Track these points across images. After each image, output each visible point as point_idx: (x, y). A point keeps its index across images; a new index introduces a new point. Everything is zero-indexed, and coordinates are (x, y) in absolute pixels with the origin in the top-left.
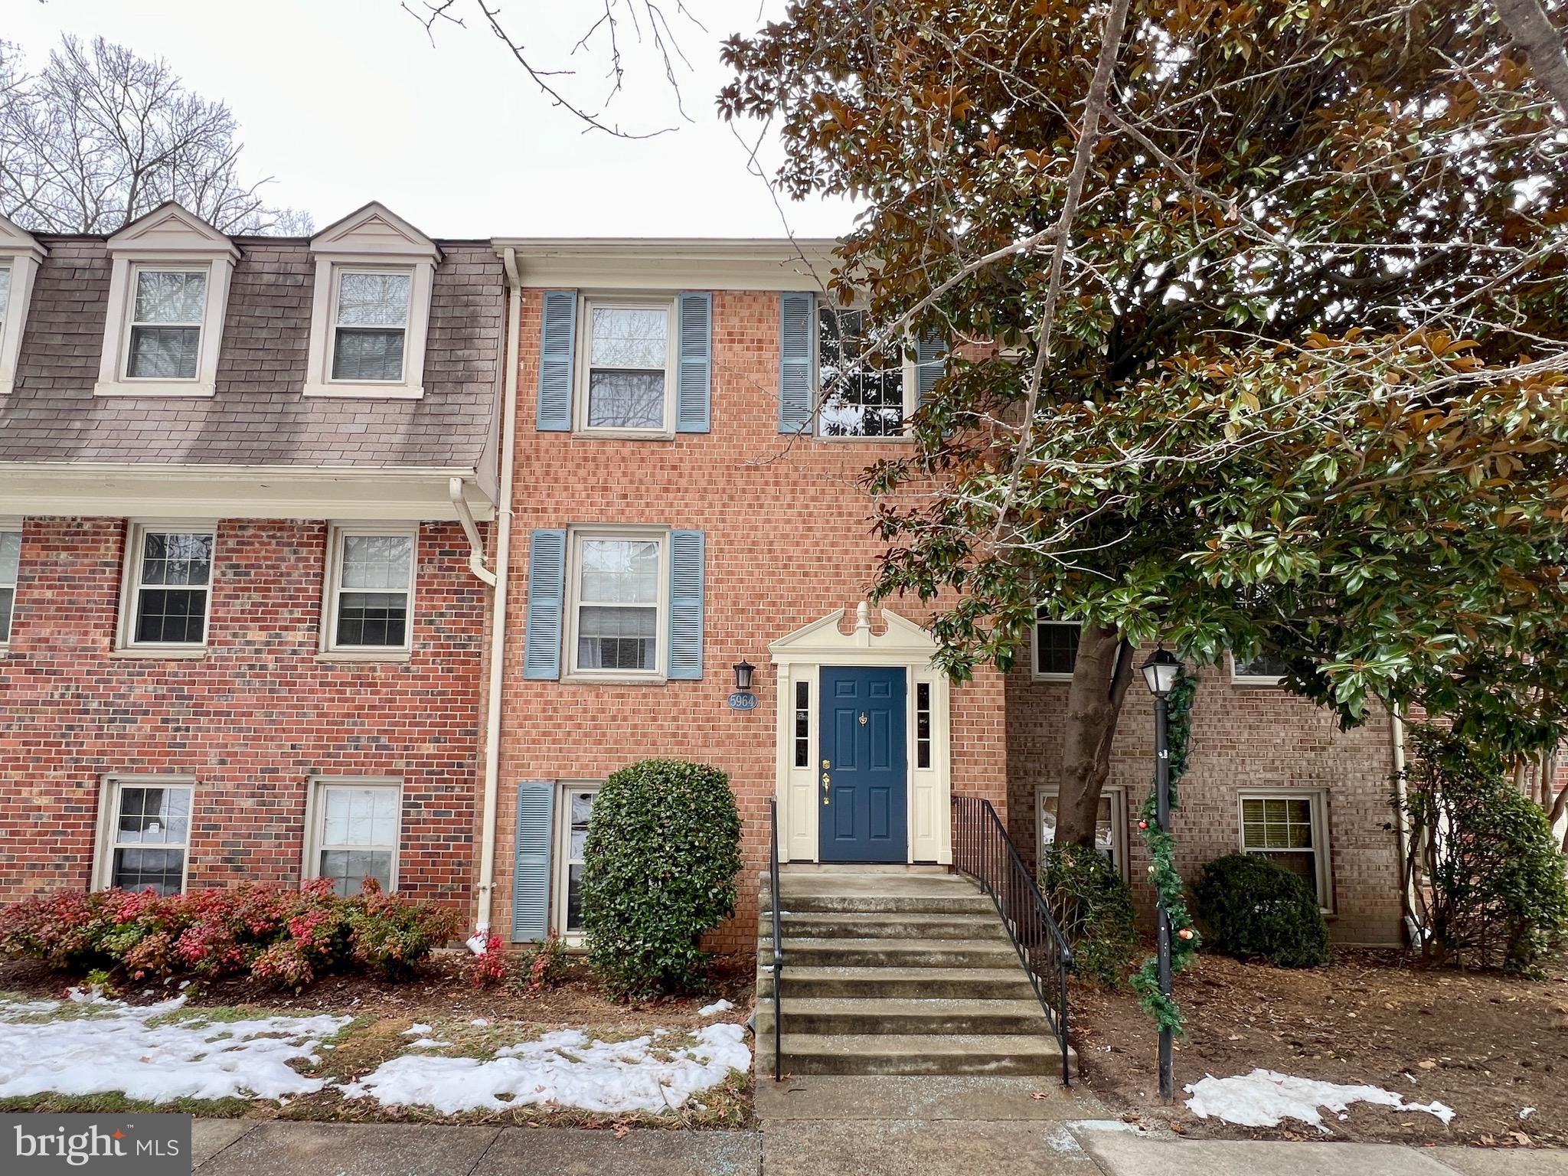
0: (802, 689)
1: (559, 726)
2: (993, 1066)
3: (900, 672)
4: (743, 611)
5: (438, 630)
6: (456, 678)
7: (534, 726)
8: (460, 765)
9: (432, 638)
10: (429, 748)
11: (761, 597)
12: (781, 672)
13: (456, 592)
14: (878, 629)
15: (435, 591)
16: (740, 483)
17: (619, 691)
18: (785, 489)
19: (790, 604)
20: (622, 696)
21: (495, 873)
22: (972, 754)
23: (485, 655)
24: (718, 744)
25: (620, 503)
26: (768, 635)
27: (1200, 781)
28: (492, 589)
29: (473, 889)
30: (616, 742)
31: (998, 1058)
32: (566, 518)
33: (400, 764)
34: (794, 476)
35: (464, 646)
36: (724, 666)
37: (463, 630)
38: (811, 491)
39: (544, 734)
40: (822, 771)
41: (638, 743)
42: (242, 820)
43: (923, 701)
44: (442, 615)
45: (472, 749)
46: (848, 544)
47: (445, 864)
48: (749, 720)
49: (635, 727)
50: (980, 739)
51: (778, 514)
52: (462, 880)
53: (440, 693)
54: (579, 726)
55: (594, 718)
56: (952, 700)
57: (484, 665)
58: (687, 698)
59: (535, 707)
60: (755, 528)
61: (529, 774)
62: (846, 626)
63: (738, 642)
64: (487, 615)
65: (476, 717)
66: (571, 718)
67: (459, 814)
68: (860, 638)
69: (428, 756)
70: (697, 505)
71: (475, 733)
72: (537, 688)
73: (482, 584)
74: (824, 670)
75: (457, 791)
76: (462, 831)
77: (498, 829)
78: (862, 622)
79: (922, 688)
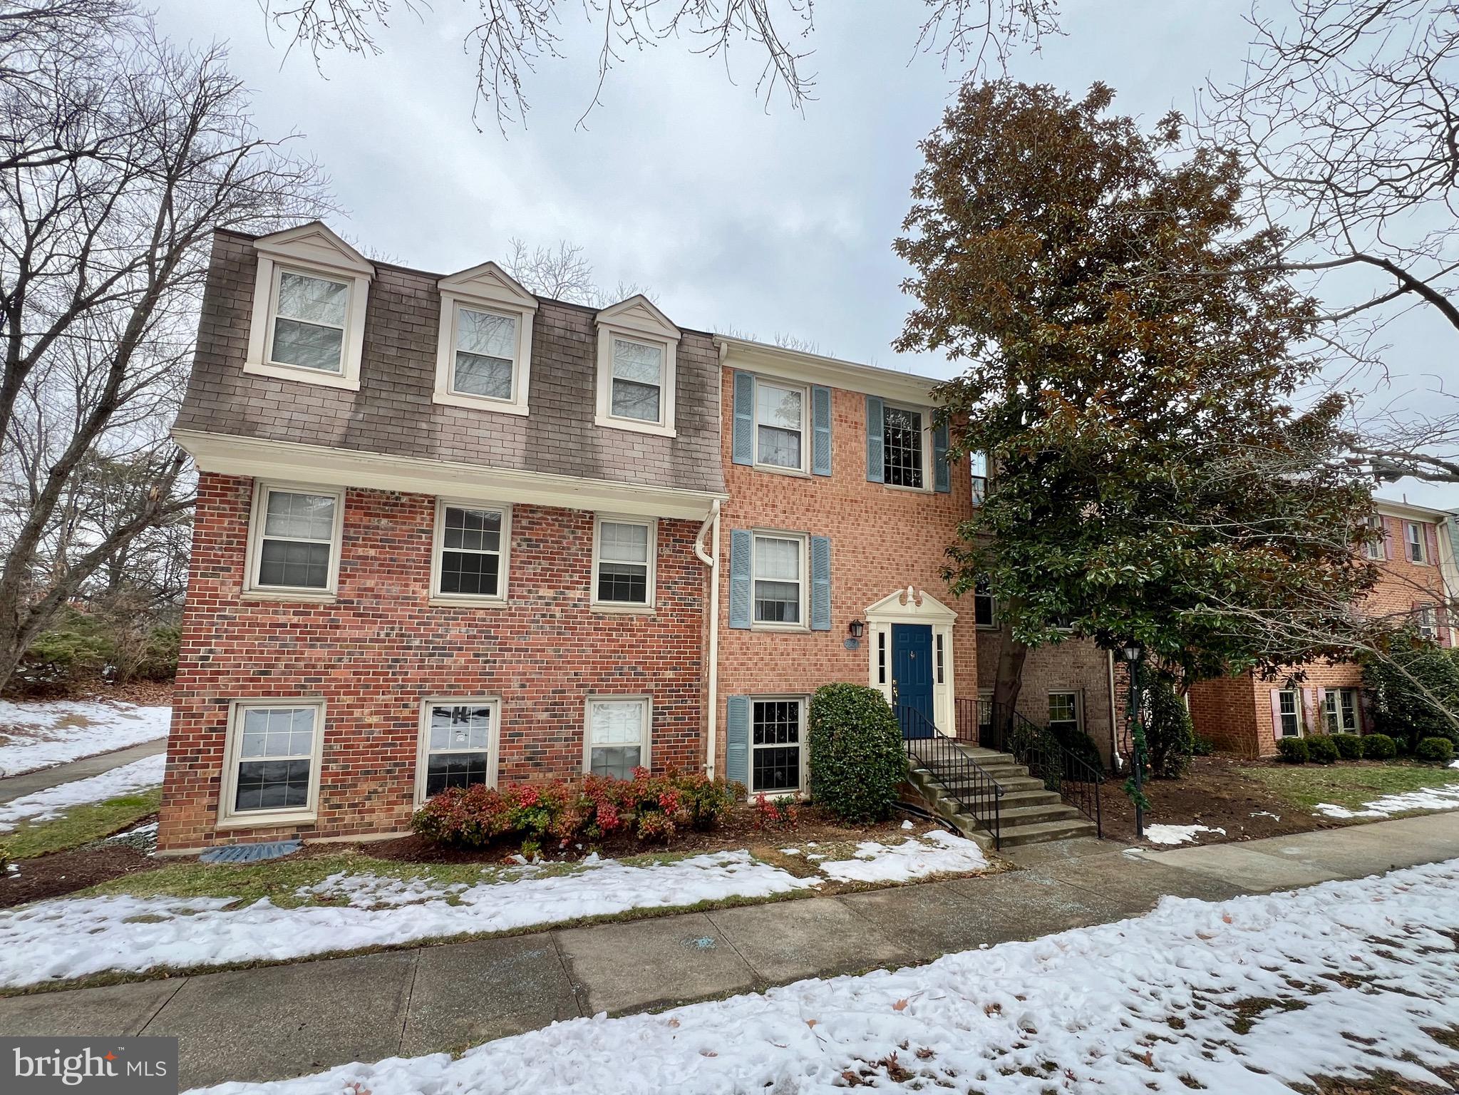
0: (882, 636)
1: (750, 659)
3: (929, 627)
4: (850, 588)
5: (673, 593)
6: (687, 626)
7: (736, 659)
8: (690, 686)
9: (670, 599)
10: (670, 674)
11: (860, 580)
12: (872, 627)
13: (685, 568)
14: (918, 603)
15: (671, 567)
16: (848, 509)
17: (785, 636)
18: (871, 516)
19: (875, 585)
20: (786, 640)
21: (717, 756)
22: (963, 675)
23: (705, 611)
24: (840, 670)
25: (782, 516)
26: (864, 604)
28: (711, 567)
29: (701, 768)
30: (784, 669)
32: (751, 523)
33: (652, 686)
34: (875, 508)
35: (690, 605)
36: (842, 622)
37: (690, 594)
38: (884, 517)
39: (742, 664)
40: (893, 685)
41: (796, 670)
42: (540, 728)
43: (940, 646)
44: (676, 583)
45: (697, 674)
46: (902, 552)
47: (683, 752)
48: (855, 655)
49: (794, 660)
50: (966, 665)
51: (868, 530)
52: (694, 763)
53: (676, 637)
54: (762, 659)
55: (771, 654)
56: (953, 644)
57: (704, 618)
58: (822, 641)
59: (736, 646)
60: (855, 538)
61: (733, 691)
62: (903, 599)
63: (849, 608)
64: (705, 584)
65: (699, 653)
66: (757, 654)
67: (691, 719)
68: (910, 608)
69: (670, 680)
70: (824, 521)
71: (699, 664)
72: (737, 633)
73: (701, 563)
74: (896, 628)
75: (689, 703)
76: (693, 730)
77: (718, 729)
78: (910, 598)
79: (940, 638)
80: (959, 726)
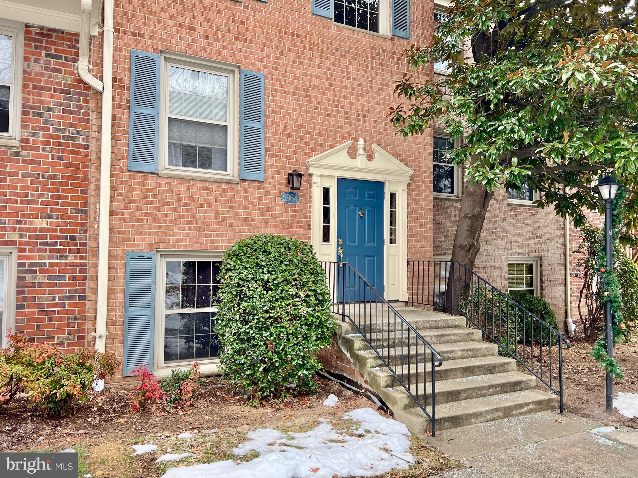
0: (326, 192)
1: (159, 209)
2: (525, 409)
3: (381, 185)
4: (290, 136)
5: (47, 122)
6: (67, 165)
7: (138, 208)
8: (72, 238)
9: (42, 128)
10: (42, 223)
11: (301, 127)
12: (315, 179)
13: (63, 92)
14: (370, 157)
15: (43, 88)
16: (288, 44)
17: (206, 185)
18: (317, 54)
19: (319, 134)
20: (207, 189)
21: (110, 323)
22: (417, 237)
23: (93, 148)
24: (275, 226)
25: (202, 43)
26: (306, 154)
27: (494, 254)
28: (101, 94)
29: (89, 337)
30: (203, 223)
31: (527, 404)
32: (161, 46)
33: (13, 236)
34: (322, 46)
35: (73, 139)
36: (278, 173)
37: (71, 125)
38: (332, 58)
39: (147, 215)
40: (338, 245)
41: (219, 224)
43: (392, 204)
44: (50, 109)
45: (83, 225)
46: (353, 99)
47: (61, 319)
48: (294, 211)
49: (217, 212)
50: (421, 227)
51: (312, 71)
52: (78, 331)
53: (50, 177)
54: (175, 210)
55: (186, 205)
56: (408, 204)
57: (93, 156)
58: (254, 193)
59: (138, 194)
60: (297, 78)
61: (134, 246)
62: (352, 153)
63: (287, 157)
64: (93, 115)
65: (86, 199)
66: (168, 203)
67: (74, 278)
68: (360, 161)
69: (41, 230)
70: (258, 54)
71: (85, 212)
72: (139, 178)
73: (88, 87)
74: (341, 181)
75: (71, 259)
76: (76, 292)
77: (111, 290)
78: (361, 151)
79: (392, 196)
80: (411, 290)
